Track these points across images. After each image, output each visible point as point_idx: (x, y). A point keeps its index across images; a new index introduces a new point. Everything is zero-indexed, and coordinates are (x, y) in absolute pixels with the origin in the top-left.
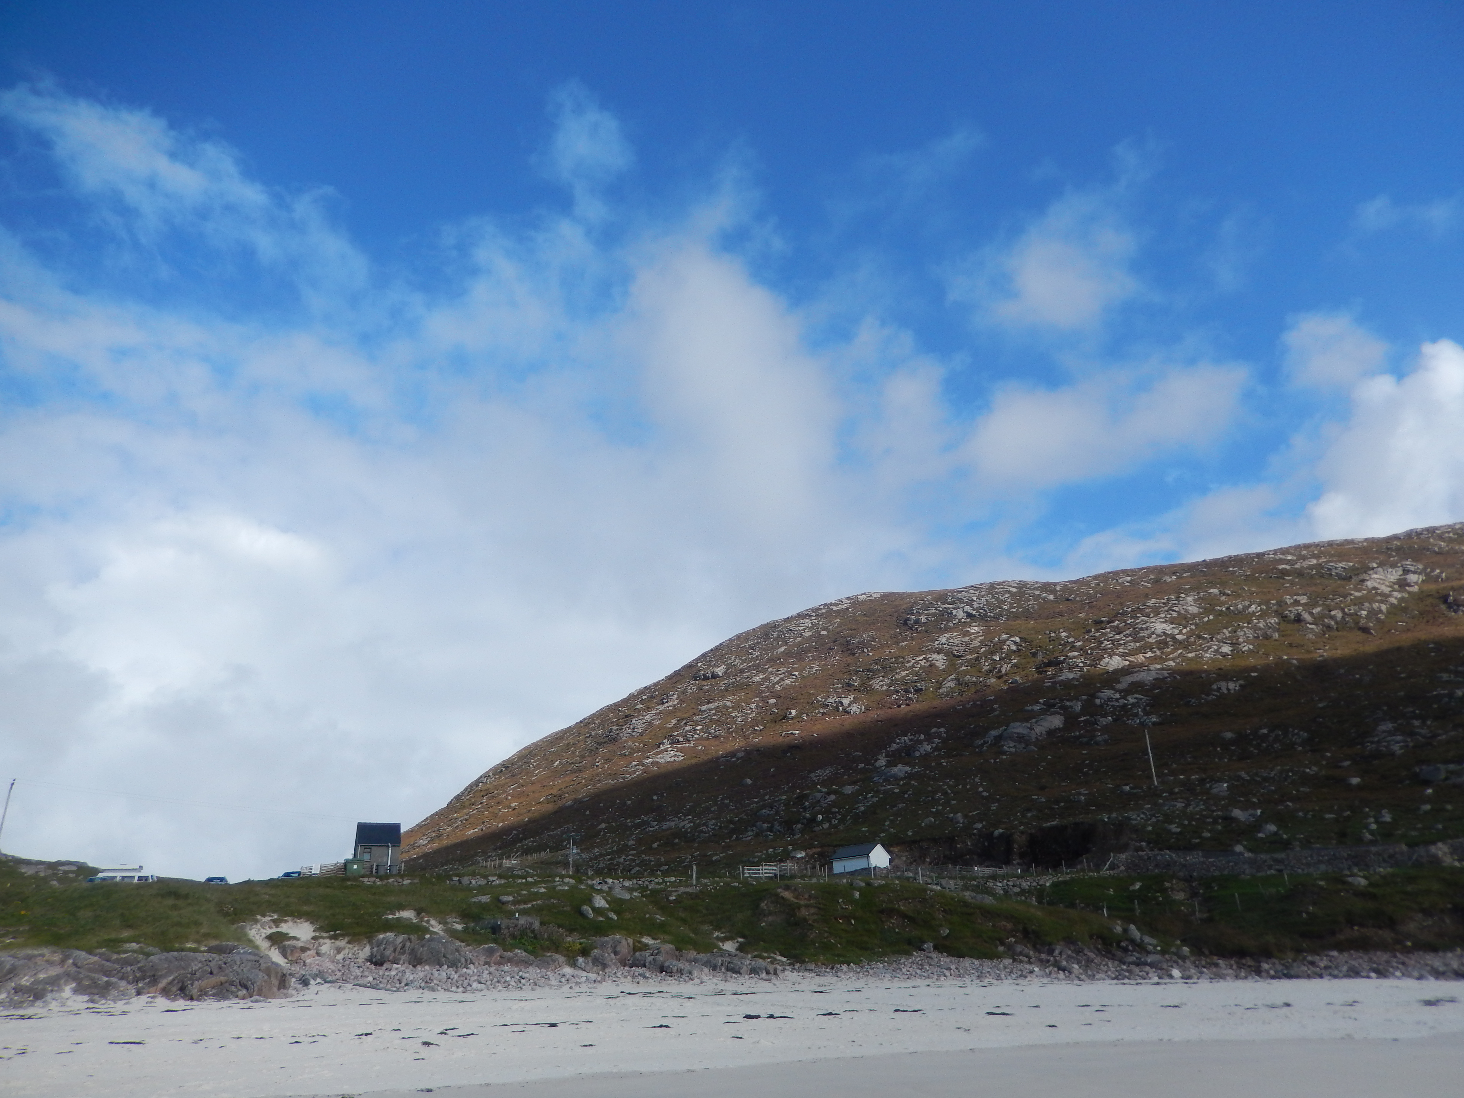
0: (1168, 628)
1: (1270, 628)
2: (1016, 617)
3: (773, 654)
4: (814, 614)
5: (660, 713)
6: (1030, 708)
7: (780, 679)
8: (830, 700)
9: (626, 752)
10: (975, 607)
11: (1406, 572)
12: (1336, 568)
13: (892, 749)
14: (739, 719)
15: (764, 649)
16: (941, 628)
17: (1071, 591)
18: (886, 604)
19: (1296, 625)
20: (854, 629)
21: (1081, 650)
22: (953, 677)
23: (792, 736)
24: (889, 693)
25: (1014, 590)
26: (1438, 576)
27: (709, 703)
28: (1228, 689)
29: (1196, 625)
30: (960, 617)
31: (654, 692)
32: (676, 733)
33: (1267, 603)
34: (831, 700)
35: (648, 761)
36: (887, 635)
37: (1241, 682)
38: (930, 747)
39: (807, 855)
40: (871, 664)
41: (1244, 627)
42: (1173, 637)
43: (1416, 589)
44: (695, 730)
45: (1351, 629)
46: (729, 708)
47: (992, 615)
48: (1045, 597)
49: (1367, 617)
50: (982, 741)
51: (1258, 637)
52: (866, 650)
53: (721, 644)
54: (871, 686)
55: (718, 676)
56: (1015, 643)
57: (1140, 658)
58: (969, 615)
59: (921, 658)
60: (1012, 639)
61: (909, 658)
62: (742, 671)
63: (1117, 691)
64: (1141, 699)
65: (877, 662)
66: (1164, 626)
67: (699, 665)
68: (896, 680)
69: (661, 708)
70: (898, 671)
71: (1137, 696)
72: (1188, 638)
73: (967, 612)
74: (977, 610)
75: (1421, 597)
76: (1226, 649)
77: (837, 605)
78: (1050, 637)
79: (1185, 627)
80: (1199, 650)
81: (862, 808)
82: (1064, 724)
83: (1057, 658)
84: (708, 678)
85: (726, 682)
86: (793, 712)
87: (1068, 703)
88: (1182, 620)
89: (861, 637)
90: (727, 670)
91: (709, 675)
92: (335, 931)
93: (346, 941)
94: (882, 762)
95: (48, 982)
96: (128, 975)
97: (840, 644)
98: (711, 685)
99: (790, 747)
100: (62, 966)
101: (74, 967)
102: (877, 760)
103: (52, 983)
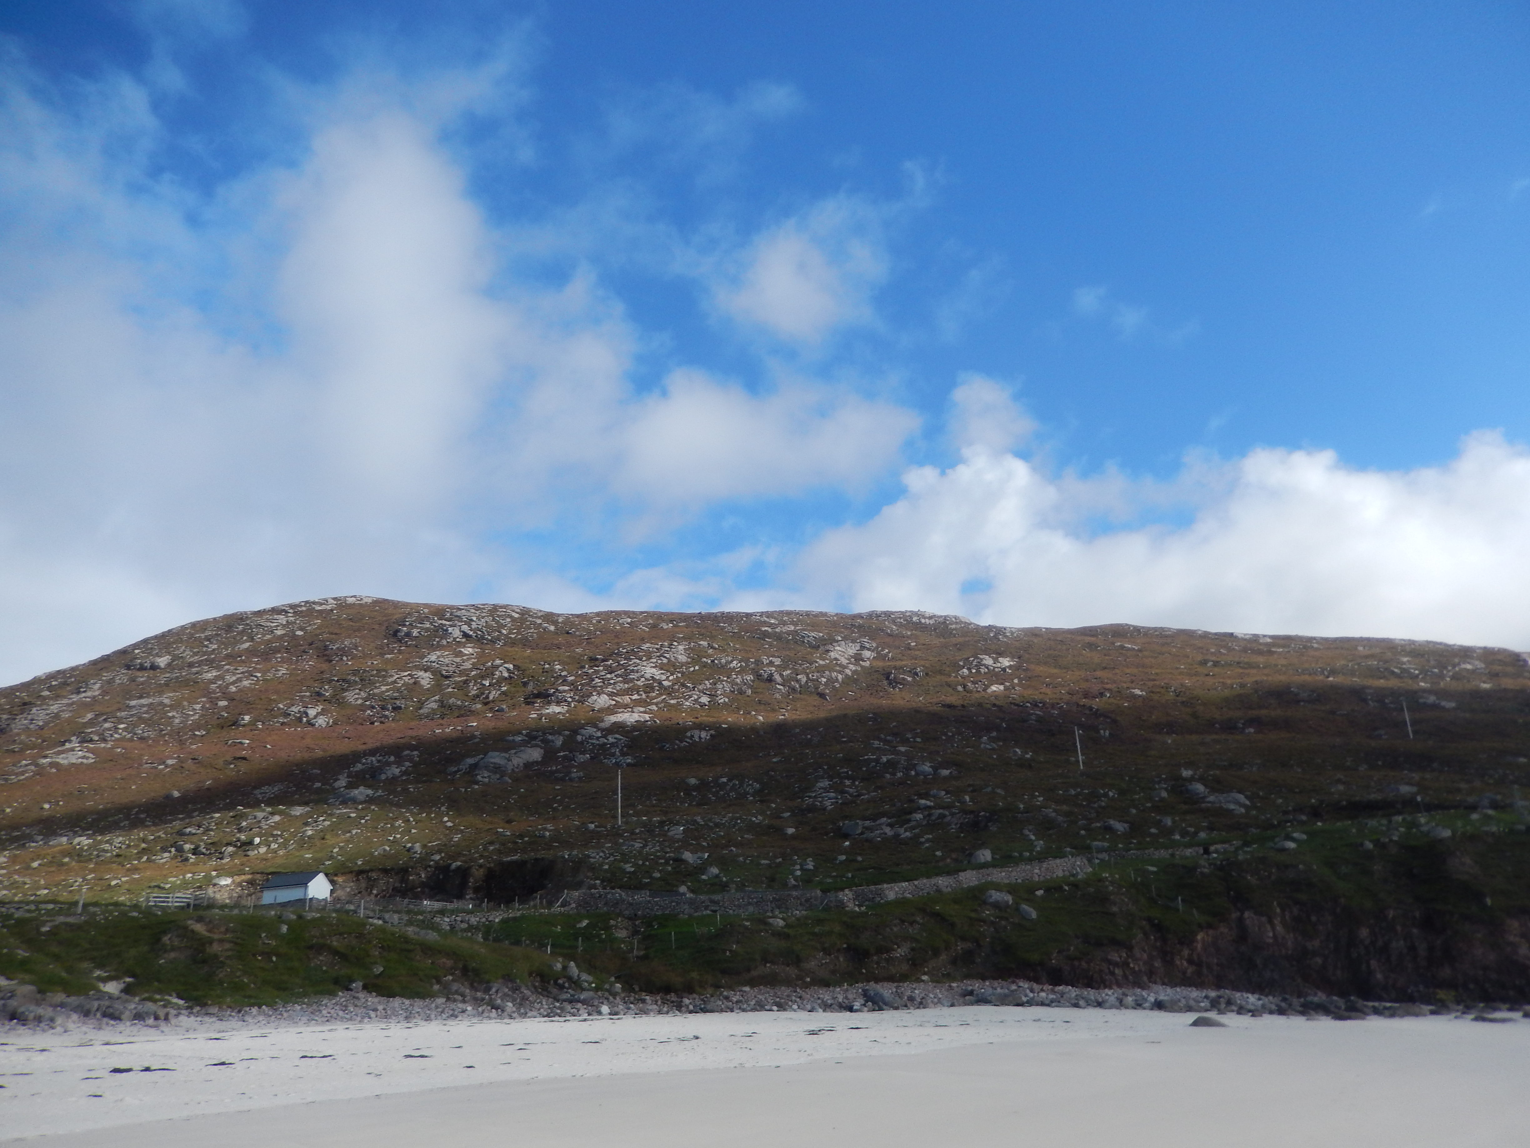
0: (657, 673)
1: (745, 684)
2: (513, 643)
3: (233, 649)
4: (291, 611)
5: (72, 704)
6: (511, 738)
7: (238, 679)
8: (293, 709)
9: (16, 747)
10: (473, 627)
11: (863, 648)
12: (809, 636)
13: (356, 769)
14: (177, 721)
15: (223, 643)
16: (433, 644)
17: (572, 625)
18: (376, 611)
19: (768, 684)
20: (336, 634)
21: (573, 685)
22: (437, 698)
23: (239, 745)
24: (362, 708)
25: (516, 616)
26: (886, 655)
27: (141, 697)
28: (700, 738)
29: (683, 673)
30: (455, 636)
31: (70, 677)
32: (90, 730)
33: (747, 661)
34: (295, 709)
35: (44, 761)
36: (372, 645)
37: (712, 732)
38: (398, 770)
39: (233, 882)
40: (349, 674)
41: (723, 681)
42: (660, 683)
43: (867, 664)
44: (116, 728)
45: (811, 693)
46: (166, 706)
47: (489, 638)
48: (546, 627)
49: (826, 684)
50: (456, 769)
51: (733, 692)
52: (345, 658)
53: (170, 631)
54: (344, 698)
55: (158, 667)
56: (508, 670)
57: (627, 699)
58: (465, 635)
59: (406, 674)
60: (506, 665)
61: (392, 672)
62: (191, 665)
63: (599, 729)
64: (621, 739)
65: (355, 673)
66: (654, 670)
67: (137, 651)
68: (374, 695)
69: (75, 698)
70: (378, 685)
71: (617, 736)
72: (673, 685)
73: (463, 632)
74: (474, 631)
75: (870, 672)
76: (705, 699)
77: (321, 604)
78: (544, 668)
79: (672, 674)
80: (681, 698)
81: (310, 833)
82: (543, 758)
83: (547, 690)
84: (145, 669)
85: (168, 675)
86: (247, 718)
87: (550, 737)
88: (671, 667)
89: (343, 643)
90: (172, 662)
91: (148, 665)
94: (342, 782)
97: (317, 648)
98: (147, 677)
99: (235, 758)
102: (337, 780)
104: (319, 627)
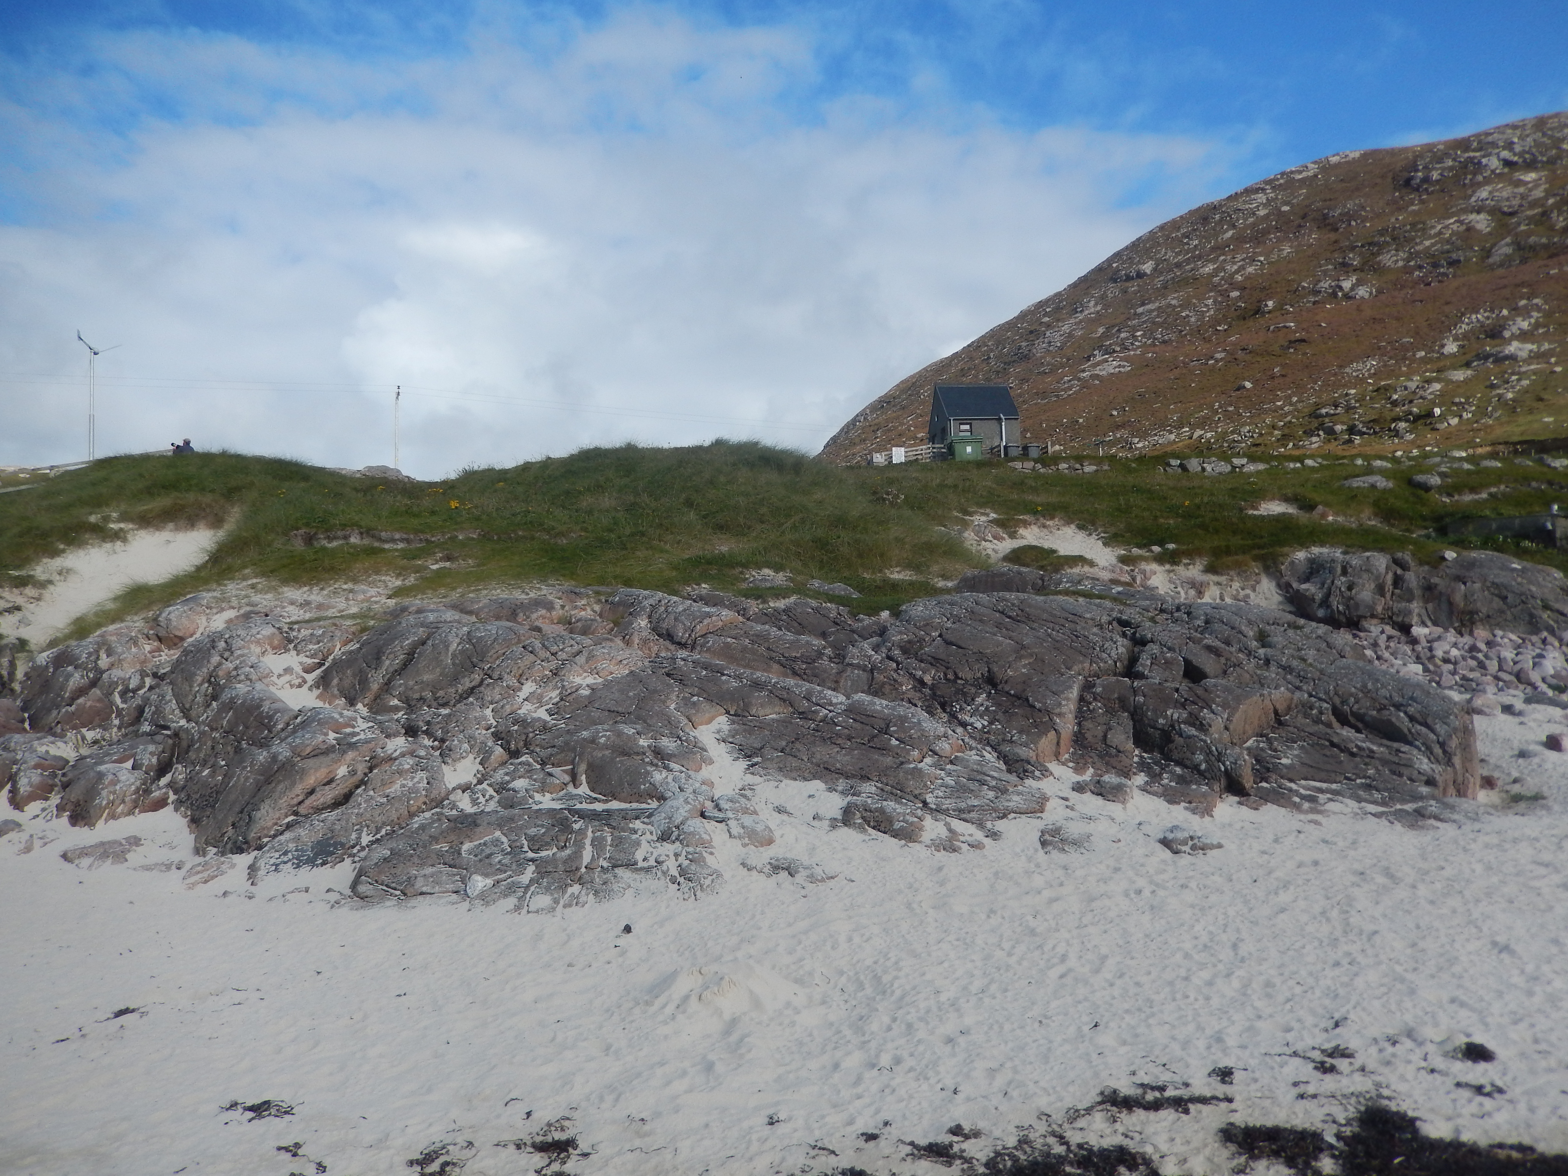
3: (1217, 241)
4: (1267, 187)
5: (1081, 321)
7: (1240, 267)
8: (1322, 284)
9: (1045, 369)
10: (1516, 150)
14: (1193, 319)
15: (1204, 237)
16: (1469, 182)
18: (1371, 164)
20: (1331, 199)
22: (1507, 240)
24: (1407, 270)
27: (1143, 304)
30: (1495, 167)
31: (1059, 303)
32: (1108, 343)
34: (1325, 284)
35: (1083, 375)
36: (1382, 201)
40: (1373, 236)
44: (1134, 337)
46: (1175, 307)
52: (1353, 223)
55: (1145, 274)
58: (1507, 163)
59: (1452, 221)
61: (1433, 223)
62: (1178, 265)
68: (1417, 252)
70: (1418, 240)
73: (1503, 159)
74: (1521, 154)
77: (1301, 172)
84: (1133, 278)
85: (1160, 279)
89: (1345, 206)
90: (1157, 265)
91: (1133, 274)
92: (1161, 544)
93: (1201, 568)
94: (1451, 347)
95: (620, 709)
96: (895, 680)
97: (1314, 219)
98: (1138, 285)
99: (1290, 342)
100: (628, 643)
101: (672, 647)
102: (1443, 346)
103: (639, 718)
104: (1307, 197)
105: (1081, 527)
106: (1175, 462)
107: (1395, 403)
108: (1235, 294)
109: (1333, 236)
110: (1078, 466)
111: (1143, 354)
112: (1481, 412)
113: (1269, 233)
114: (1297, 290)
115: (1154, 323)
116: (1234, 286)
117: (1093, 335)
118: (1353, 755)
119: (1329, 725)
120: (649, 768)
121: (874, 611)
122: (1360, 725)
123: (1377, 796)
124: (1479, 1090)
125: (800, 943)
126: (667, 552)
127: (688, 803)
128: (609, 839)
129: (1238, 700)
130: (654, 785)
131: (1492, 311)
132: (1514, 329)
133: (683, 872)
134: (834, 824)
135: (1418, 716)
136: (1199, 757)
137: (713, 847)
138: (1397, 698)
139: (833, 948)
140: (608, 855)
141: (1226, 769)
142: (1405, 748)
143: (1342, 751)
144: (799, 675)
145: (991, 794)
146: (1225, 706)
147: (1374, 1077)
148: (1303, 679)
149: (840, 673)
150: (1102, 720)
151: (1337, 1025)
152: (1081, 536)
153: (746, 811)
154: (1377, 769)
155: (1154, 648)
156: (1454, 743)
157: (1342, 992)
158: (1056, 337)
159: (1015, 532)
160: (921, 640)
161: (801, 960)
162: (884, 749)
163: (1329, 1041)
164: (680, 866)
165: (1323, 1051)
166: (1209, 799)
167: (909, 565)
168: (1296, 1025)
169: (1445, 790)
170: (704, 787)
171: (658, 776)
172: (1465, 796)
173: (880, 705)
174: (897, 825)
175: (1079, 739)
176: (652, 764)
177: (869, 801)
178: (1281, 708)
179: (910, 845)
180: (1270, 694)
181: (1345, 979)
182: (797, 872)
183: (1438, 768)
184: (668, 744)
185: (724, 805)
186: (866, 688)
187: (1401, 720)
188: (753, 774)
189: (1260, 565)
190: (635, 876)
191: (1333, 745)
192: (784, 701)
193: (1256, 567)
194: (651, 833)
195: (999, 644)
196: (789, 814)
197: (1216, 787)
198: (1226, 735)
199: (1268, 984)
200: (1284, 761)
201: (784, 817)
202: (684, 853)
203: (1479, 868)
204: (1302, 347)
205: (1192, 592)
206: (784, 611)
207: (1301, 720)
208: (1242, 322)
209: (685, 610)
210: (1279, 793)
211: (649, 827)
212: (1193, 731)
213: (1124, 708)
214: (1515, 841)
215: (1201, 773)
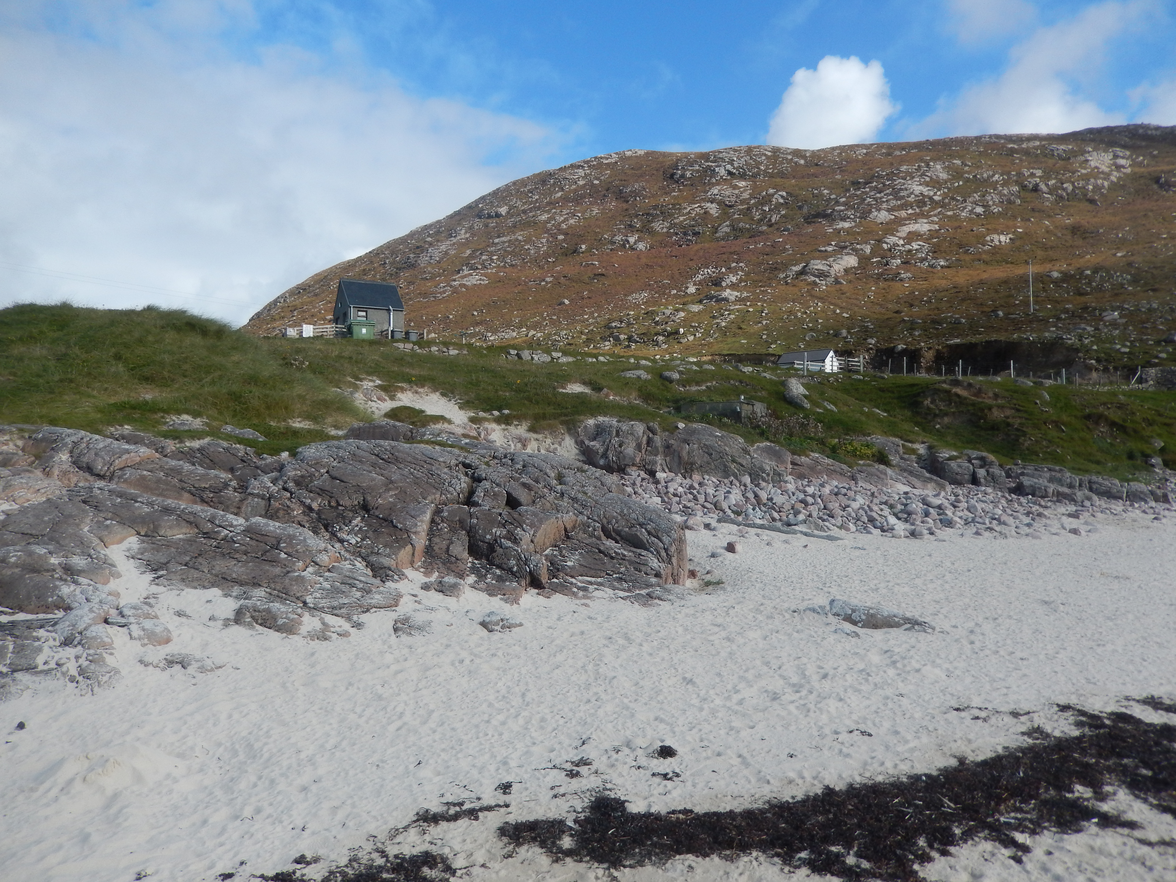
3: (551, 198)
4: (586, 165)
5: (454, 244)
7: (565, 219)
8: (616, 238)
10: (735, 166)
11: (1117, 156)
12: (1060, 149)
14: (532, 252)
15: (542, 194)
16: (705, 183)
17: (820, 158)
18: (650, 161)
19: (1035, 194)
20: (625, 180)
21: (847, 205)
23: (592, 266)
24: (668, 235)
26: (1143, 162)
27: (499, 237)
28: (1000, 242)
29: (949, 189)
30: (722, 174)
31: (440, 227)
32: (473, 262)
33: (1008, 173)
35: (455, 283)
36: (656, 186)
37: (1010, 236)
38: (735, 278)
40: (649, 210)
41: (991, 193)
42: (931, 198)
44: (491, 259)
45: (1080, 200)
46: (521, 241)
47: (751, 173)
48: (797, 162)
49: (1093, 191)
50: (784, 275)
51: (1003, 202)
52: (638, 199)
54: (652, 228)
55: (501, 215)
56: (782, 197)
57: (903, 214)
58: (730, 173)
59: (697, 206)
60: (779, 193)
61: (685, 205)
62: (524, 212)
63: (899, 238)
64: (924, 246)
65: (655, 207)
66: (921, 187)
67: (480, 205)
68: (675, 224)
70: (676, 216)
72: (943, 199)
73: (728, 170)
74: (737, 169)
75: (1134, 177)
76: (979, 210)
77: (607, 159)
78: (813, 194)
79: (939, 190)
80: (956, 210)
82: (859, 263)
83: (825, 211)
84: (492, 217)
85: (512, 220)
86: (583, 247)
87: (858, 246)
88: (935, 184)
89: (633, 187)
90: (510, 210)
91: (493, 214)
92: (499, 409)
93: (526, 428)
94: (692, 289)
95: (34, 532)
96: (288, 507)
97: (614, 192)
98: (496, 223)
99: (595, 275)
100: (48, 474)
101: (91, 478)
102: (687, 288)
103: (51, 539)
104: (610, 177)
105: (443, 395)
106: (513, 352)
107: (657, 323)
108: (561, 237)
109: (625, 206)
110: (445, 350)
111: (497, 272)
112: (707, 334)
113: (585, 198)
114: (600, 240)
115: (505, 251)
116: (561, 231)
117: (463, 255)
118: (612, 558)
119: (599, 539)
120: (57, 583)
121: (275, 452)
122: (618, 538)
123: (625, 585)
124: (665, 776)
125: (185, 723)
126: (94, 397)
127: (93, 612)
128: (11, 647)
129: (541, 522)
130: (61, 598)
131: (716, 268)
132: (728, 281)
133: (82, 671)
134: (227, 623)
135: (653, 531)
136: (513, 562)
137: (114, 648)
138: (641, 520)
139: (215, 725)
140: (8, 662)
141: (530, 570)
142: (644, 553)
143: (606, 556)
144: (206, 503)
145: (358, 594)
146: (532, 525)
147: (602, 776)
148: (584, 506)
149: (242, 501)
150: (446, 536)
151: (583, 743)
152: (443, 401)
153: (147, 616)
154: (626, 567)
155: (486, 484)
156: (673, 549)
157: (589, 720)
158: (436, 253)
159: (394, 395)
160: (312, 475)
161: (185, 737)
162: (274, 561)
163: (577, 755)
164: (80, 666)
165: (572, 763)
166: (518, 592)
167: (307, 417)
168: (557, 746)
169: (666, 579)
170: (110, 598)
171: (66, 590)
172: (678, 583)
173: (273, 526)
174: (280, 622)
175: (429, 551)
176: (61, 579)
177: (259, 603)
178: (569, 527)
179: (290, 637)
180: (562, 517)
181: (592, 711)
182: (189, 665)
183: (662, 565)
184: (78, 561)
185: (126, 612)
186: (263, 513)
187: (643, 534)
188: (157, 584)
189: (565, 428)
190: (34, 678)
191: (600, 551)
192: (190, 523)
193: (562, 429)
194: (54, 640)
195: (373, 480)
196: (188, 617)
197: (523, 583)
198: (532, 546)
199: (543, 720)
200: (569, 563)
201: (184, 619)
202: (85, 655)
203: (680, 630)
204: (602, 278)
205: (519, 445)
206: (198, 450)
207: (582, 535)
208: (564, 258)
209: (105, 447)
210: (564, 586)
211: (53, 634)
212: (509, 544)
213: (463, 528)
214: (703, 611)
215: (513, 574)
